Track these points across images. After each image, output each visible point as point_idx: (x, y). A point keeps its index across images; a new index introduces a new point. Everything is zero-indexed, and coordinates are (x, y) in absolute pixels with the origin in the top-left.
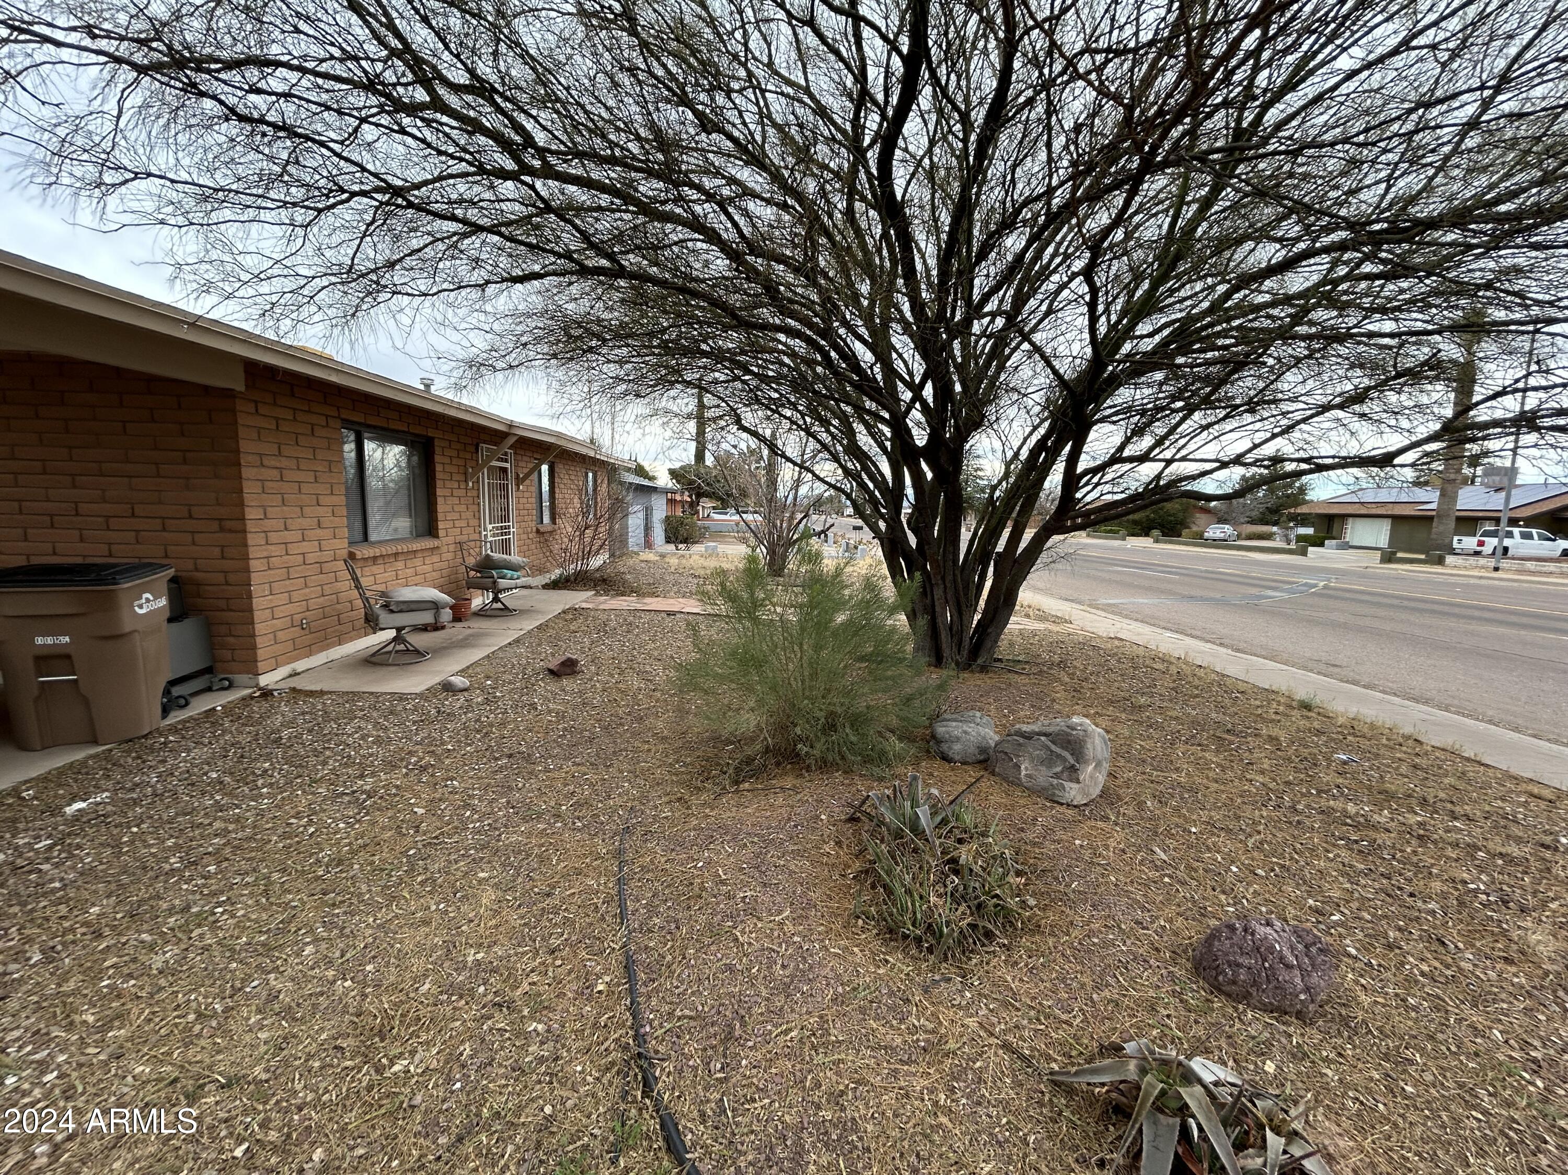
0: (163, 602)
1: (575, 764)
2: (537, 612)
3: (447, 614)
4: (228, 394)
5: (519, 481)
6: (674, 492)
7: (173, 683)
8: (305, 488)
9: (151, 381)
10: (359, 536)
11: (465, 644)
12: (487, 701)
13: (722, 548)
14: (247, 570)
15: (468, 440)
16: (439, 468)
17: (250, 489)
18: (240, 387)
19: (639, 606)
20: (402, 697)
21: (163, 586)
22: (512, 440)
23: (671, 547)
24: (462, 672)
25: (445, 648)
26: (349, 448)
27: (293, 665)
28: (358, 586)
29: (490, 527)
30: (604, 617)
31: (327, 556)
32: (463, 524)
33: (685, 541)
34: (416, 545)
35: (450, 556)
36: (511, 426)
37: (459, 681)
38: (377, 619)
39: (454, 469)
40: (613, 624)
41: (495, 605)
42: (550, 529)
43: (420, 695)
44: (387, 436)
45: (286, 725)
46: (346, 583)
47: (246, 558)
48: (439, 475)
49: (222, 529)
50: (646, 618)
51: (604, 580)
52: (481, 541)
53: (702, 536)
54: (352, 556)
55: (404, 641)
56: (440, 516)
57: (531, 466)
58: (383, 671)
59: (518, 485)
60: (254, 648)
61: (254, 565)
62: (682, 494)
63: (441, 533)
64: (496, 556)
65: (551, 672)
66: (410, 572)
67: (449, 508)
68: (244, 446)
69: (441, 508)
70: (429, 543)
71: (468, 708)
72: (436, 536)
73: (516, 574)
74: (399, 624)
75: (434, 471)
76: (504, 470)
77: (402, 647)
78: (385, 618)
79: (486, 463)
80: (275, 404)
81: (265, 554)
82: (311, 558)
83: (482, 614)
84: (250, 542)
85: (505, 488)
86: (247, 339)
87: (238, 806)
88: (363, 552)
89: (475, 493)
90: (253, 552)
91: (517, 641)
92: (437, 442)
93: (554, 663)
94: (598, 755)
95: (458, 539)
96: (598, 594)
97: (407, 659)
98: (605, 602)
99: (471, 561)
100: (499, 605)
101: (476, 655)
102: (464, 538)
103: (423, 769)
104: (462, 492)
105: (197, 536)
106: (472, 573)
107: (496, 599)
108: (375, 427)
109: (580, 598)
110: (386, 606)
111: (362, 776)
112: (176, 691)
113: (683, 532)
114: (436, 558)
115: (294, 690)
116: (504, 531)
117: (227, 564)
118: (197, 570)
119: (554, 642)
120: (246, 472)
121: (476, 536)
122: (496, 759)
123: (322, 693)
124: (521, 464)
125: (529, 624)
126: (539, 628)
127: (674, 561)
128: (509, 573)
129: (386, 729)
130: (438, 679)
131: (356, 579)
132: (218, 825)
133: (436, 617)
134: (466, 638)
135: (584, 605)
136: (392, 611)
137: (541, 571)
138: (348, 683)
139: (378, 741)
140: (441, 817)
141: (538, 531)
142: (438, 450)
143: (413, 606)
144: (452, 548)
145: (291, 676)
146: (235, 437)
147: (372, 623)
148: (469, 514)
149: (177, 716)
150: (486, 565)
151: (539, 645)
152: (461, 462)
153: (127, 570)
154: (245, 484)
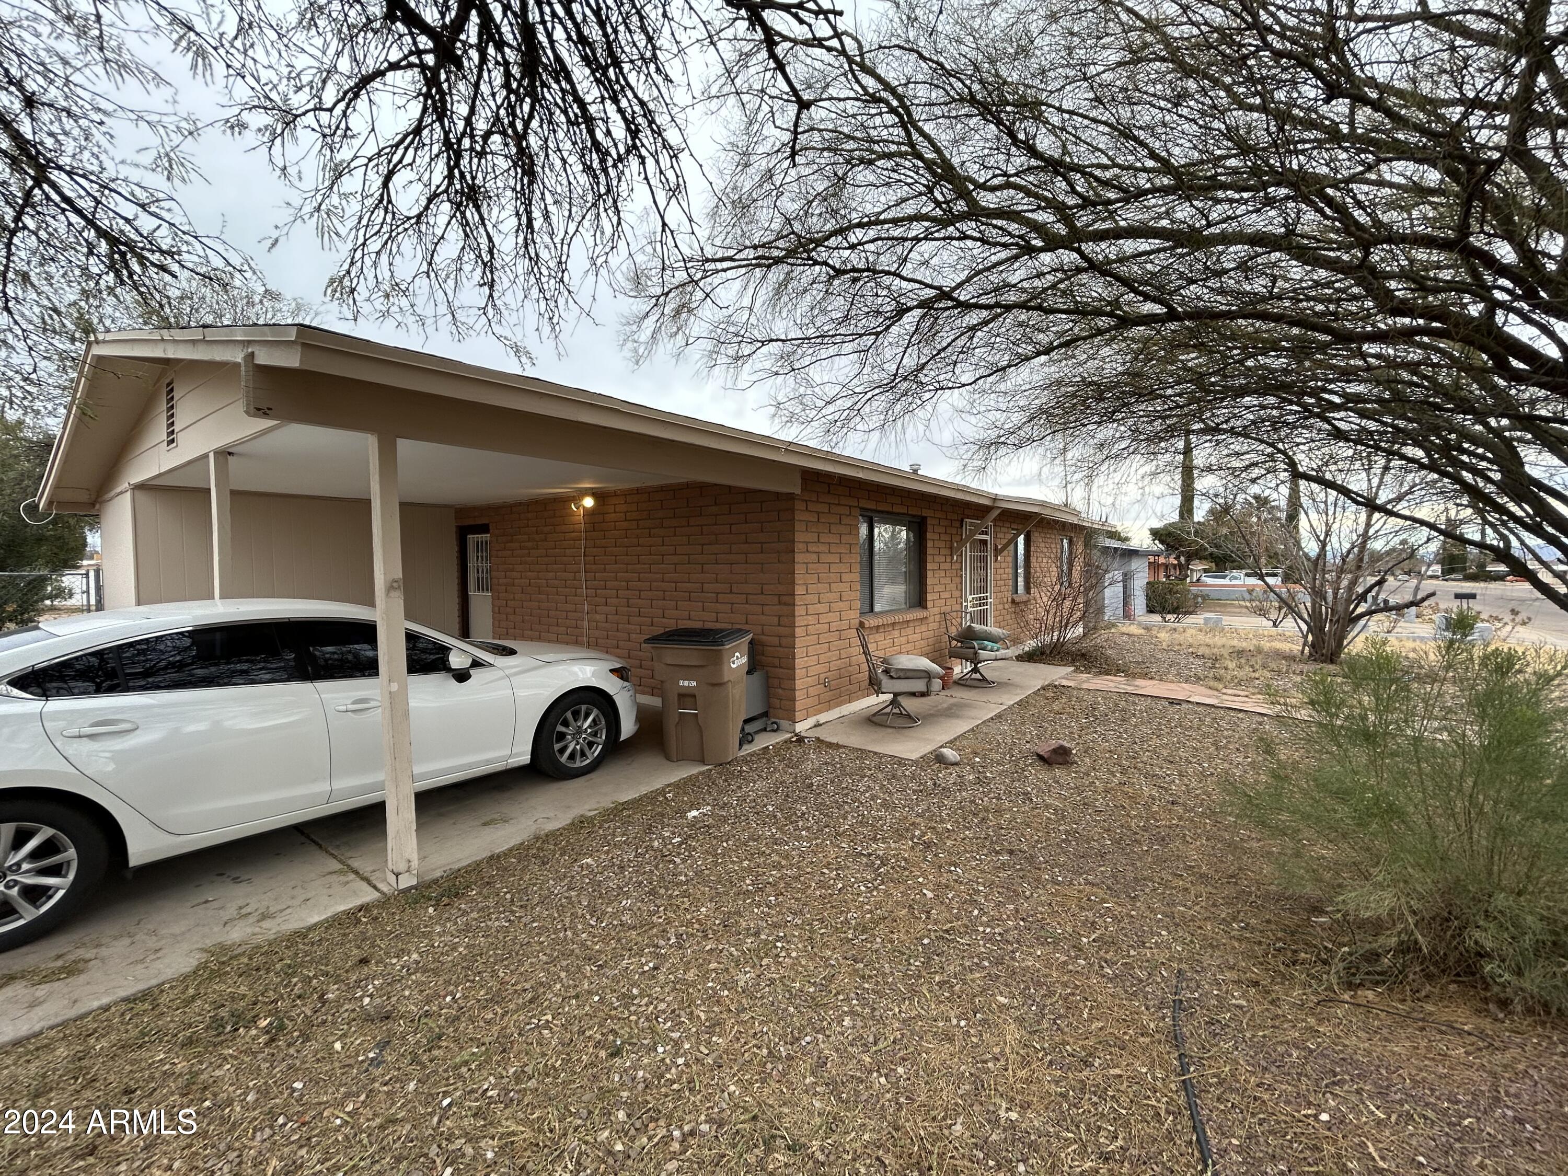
0: (745, 659)
1: (1088, 883)
2: (1017, 686)
3: (937, 684)
4: (791, 497)
5: (997, 552)
6: (1157, 554)
7: (746, 722)
8: (834, 568)
9: (748, 494)
10: (867, 609)
11: (950, 713)
12: (979, 781)
13: (1228, 620)
14: (793, 636)
15: (955, 517)
16: (930, 544)
17: (799, 569)
18: (798, 491)
19: (1130, 689)
20: (901, 762)
21: (745, 648)
22: (995, 513)
23: (1156, 618)
24: (951, 743)
25: (932, 715)
26: (863, 530)
27: (818, 717)
28: (866, 653)
29: (970, 598)
30: (1089, 698)
31: (845, 625)
32: (947, 595)
33: (1175, 611)
34: (910, 616)
35: (935, 626)
36: (995, 499)
37: (949, 753)
38: (879, 684)
39: (942, 544)
40: (1102, 708)
41: (974, 676)
42: (1025, 598)
43: (915, 762)
44: (892, 518)
45: (817, 772)
46: (857, 650)
47: (793, 626)
48: (929, 551)
49: (780, 603)
50: (1142, 704)
51: (1083, 655)
52: (962, 611)
53: (1196, 605)
54: (862, 624)
55: (899, 705)
56: (929, 588)
57: (1010, 536)
58: (882, 732)
59: (996, 556)
60: (794, 700)
61: (799, 632)
62: (1167, 557)
63: (929, 604)
64: (977, 626)
65: (1041, 757)
66: (904, 640)
67: (936, 581)
68: (799, 537)
69: (930, 581)
70: (919, 614)
71: (961, 785)
72: (925, 607)
73: (996, 646)
74: (897, 690)
75: (926, 547)
76: (984, 542)
77: (897, 711)
78: (886, 682)
79: (968, 537)
80: (818, 501)
81: (805, 623)
82: (834, 626)
83: (961, 683)
84: (797, 613)
85: (983, 560)
86: (812, 454)
87: (787, 844)
88: (871, 622)
89: (958, 566)
90: (799, 621)
91: (999, 716)
92: (929, 521)
93: (1044, 748)
94: (1114, 876)
95: (943, 609)
96: (1077, 670)
97: (900, 722)
98: (1088, 681)
99: (953, 631)
100: (978, 676)
101: (961, 727)
102: (948, 609)
103: (928, 845)
104: (947, 566)
105: (765, 608)
106: (954, 643)
107: (975, 670)
108: (882, 512)
109: (1059, 674)
110: (886, 672)
111: (875, 839)
112: (749, 728)
113: (1172, 600)
114: (924, 628)
115: (818, 739)
116: (982, 602)
117: (782, 630)
118: (763, 634)
119: (1038, 721)
120: (799, 557)
121: (958, 607)
122: (997, 853)
123: (838, 746)
124: (1001, 535)
125: (1010, 699)
126: (1019, 703)
127: (1163, 635)
128: (989, 644)
129: (891, 794)
130: (929, 748)
131: (864, 646)
132: (775, 857)
133: (928, 685)
134: (949, 708)
135: (1065, 683)
136: (892, 677)
137: (1016, 641)
138: (856, 740)
139: (885, 805)
140: (949, 908)
141: (1013, 601)
142: (929, 528)
143: (909, 674)
144: (937, 618)
145: (815, 726)
146: (793, 531)
147: (874, 685)
148: (953, 586)
149: (748, 749)
150: (968, 636)
151: (1023, 723)
152: (948, 538)
153: (728, 635)
154: (797, 566)
